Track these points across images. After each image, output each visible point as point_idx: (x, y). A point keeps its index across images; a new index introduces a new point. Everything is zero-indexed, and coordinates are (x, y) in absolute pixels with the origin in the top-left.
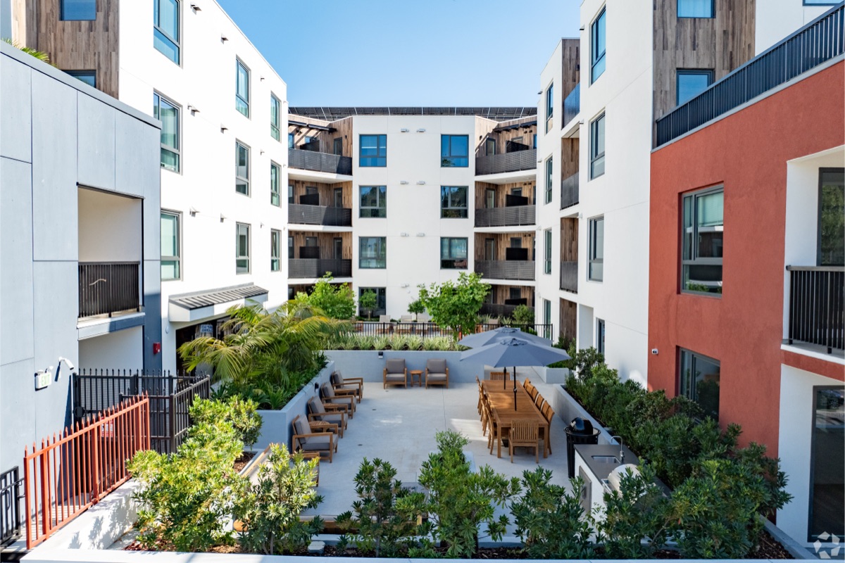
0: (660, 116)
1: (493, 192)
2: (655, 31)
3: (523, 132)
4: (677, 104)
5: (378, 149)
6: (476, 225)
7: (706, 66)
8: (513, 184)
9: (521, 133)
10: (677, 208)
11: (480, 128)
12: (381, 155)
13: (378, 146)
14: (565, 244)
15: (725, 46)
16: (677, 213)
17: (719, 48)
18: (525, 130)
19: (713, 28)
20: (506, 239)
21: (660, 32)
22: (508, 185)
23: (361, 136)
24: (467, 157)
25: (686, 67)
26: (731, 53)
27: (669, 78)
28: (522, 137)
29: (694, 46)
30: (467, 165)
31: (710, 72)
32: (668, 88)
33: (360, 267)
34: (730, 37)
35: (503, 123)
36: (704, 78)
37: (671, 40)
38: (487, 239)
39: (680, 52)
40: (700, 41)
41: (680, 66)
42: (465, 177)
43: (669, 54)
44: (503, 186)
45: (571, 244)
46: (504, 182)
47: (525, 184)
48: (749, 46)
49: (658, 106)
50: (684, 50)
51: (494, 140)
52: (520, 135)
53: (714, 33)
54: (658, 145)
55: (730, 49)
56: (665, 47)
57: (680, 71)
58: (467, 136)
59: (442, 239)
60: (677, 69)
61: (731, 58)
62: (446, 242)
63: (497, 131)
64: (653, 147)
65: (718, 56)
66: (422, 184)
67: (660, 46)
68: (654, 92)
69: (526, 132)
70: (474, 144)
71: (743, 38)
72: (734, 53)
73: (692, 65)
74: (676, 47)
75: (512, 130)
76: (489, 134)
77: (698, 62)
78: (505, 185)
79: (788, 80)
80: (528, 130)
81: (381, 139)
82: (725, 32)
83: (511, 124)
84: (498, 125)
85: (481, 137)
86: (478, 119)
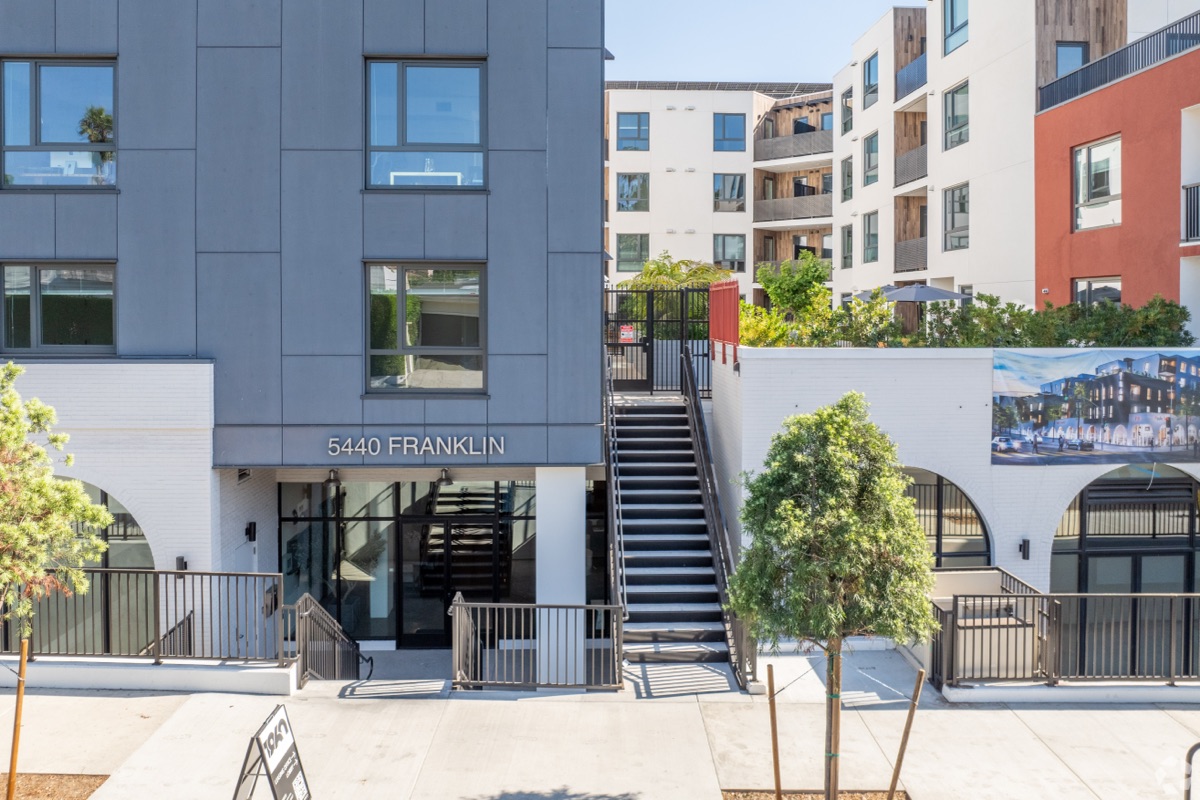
0: (1043, 84)
1: (771, 182)
2: (1037, 8)
3: (808, 112)
4: (1057, 76)
5: (639, 130)
6: (756, 220)
7: (1082, 40)
8: (795, 172)
9: (805, 112)
10: (1068, 160)
11: (759, 105)
12: (642, 136)
13: (639, 126)
14: (899, 224)
15: (1098, 21)
16: (1068, 165)
17: (1092, 23)
18: (810, 108)
19: (1087, 6)
20: (786, 237)
21: (1042, 8)
22: (790, 173)
23: (619, 114)
24: (744, 139)
25: (1064, 39)
26: (1103, 28)
27: (1050, 49)
28: (807, 117)
29: (1071, 22)
30: (743, 150)
31: (1085, 45)
32: (1048, 58)
33: (618, 271)
34: (1102, 14)
35: (782, 102)
36: (1079, 50)
37: (1051, 15)
38: (766, 237)
39: (1059, 27)
40: (1077, 17)
41: (1060, 39)
42: (742, 162)
43: (1049, 28)
44: (783, 174)
45: (905, 224)
46: (783, 170)
47: (812, 172)
48: (1121, 22)
49: (1041, 75)
50: (1062, 24)
51: (772, 121)
52: (804, 115)
53: (1088, 11)
54: (1042, 109)
55: (1102, 24)
56: (1046, 23)
57: (1060, 43)
58: (744, 115)
59: (716, 236)
60: (1057, 42)
61: (1103, 33)
62: (720, 239)
63: (776, 110)
64: (1037, 111)
65: (1092, 30)
66: (692, 171)
67: (1042, 21)
68: (1037, 62)
69: (812, 111)
70: (752, 124)
71: (1114, 15)
72: (1106, 28)
73: (1070, 38)
74: (1056, 22)
75: (794, 109)
76: (766, 113)
77: (1074, 36)
78: (785, 173)
79: (1180, 51)
80: (814, 108)
81: (642, 118)
82: (1098, 10)
83: (793, 102)
84: (776, 102)
85: (759, 117)
86: (757, 95)
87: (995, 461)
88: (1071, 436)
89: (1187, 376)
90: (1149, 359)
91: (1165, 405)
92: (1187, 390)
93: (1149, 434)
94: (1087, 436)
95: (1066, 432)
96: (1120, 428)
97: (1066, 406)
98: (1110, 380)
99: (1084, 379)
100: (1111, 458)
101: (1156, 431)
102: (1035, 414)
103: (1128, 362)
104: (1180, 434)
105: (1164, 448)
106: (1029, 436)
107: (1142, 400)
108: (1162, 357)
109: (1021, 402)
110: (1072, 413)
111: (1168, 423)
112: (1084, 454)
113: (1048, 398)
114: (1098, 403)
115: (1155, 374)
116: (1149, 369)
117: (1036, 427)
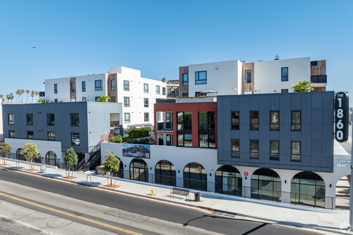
29: (185, 90)
37: (182, 89)
87: (123, 156)
88: (130, 154)
89: (142, 148)
90: (138, 145)
91: (140, 151)
92: (142, 150)
93: (138, 154)
94: (132, 154)
95: (129, 153)
96: (135, 153)
97: (129, 150)
98: (134, 148)
99: (131, 147)
100: (134, 157)
101: (139, 154)
102: (127, 151)
103: (136, 146)
104: (141, 155)
105: (140, 156)
106: (126, 153)
107: (137, 150)
108: (139, 145)
109: (125, 150)
110: (130, 151)
111: (140, 153)
112: (131, 156)
113: (128, 149)
114: (133, 150)
115: (139, 147)
116: (138, 147)
117: (127, 153)
